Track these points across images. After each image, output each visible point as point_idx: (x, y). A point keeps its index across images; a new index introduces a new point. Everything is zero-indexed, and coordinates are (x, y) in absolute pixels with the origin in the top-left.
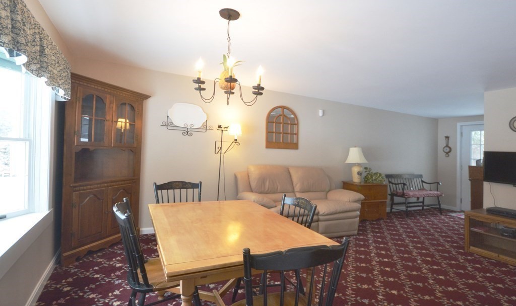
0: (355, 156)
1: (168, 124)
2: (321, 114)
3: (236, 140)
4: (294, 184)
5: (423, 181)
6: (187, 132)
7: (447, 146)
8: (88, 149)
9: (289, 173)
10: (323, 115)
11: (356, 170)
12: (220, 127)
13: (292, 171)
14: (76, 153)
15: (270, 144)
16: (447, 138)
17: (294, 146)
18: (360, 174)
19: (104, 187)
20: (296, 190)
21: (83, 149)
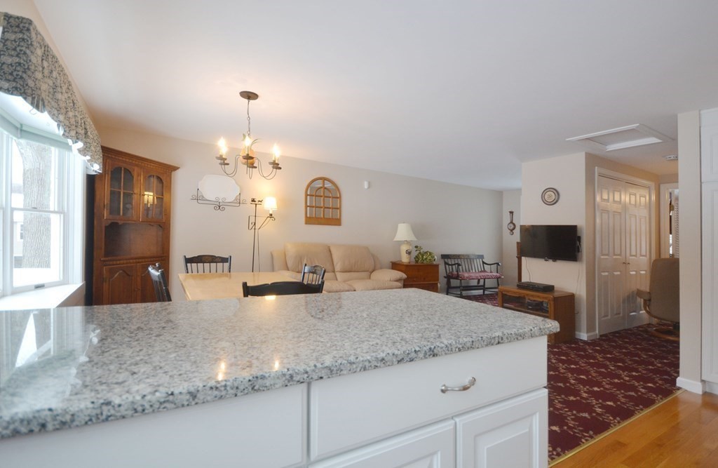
0: (403, 233)
1: (198, 198)
2: (366, 186)
3: (271, 215)
4: (335, 263)
5: (484, 263)
6: (219, 206)
7: (512, 222)
8: (117, 223)
9: (330, 251)
10: (369, 187)
11: (404, 248)
12: (253, 200)
13: (332, 249)
14: (106, 227)
15: (310, 220)
16: (511, 213)
17: (337, 222)
18: (409, 253)
19: (133, 263)
20: (336, 270)
21: (113, 223)
